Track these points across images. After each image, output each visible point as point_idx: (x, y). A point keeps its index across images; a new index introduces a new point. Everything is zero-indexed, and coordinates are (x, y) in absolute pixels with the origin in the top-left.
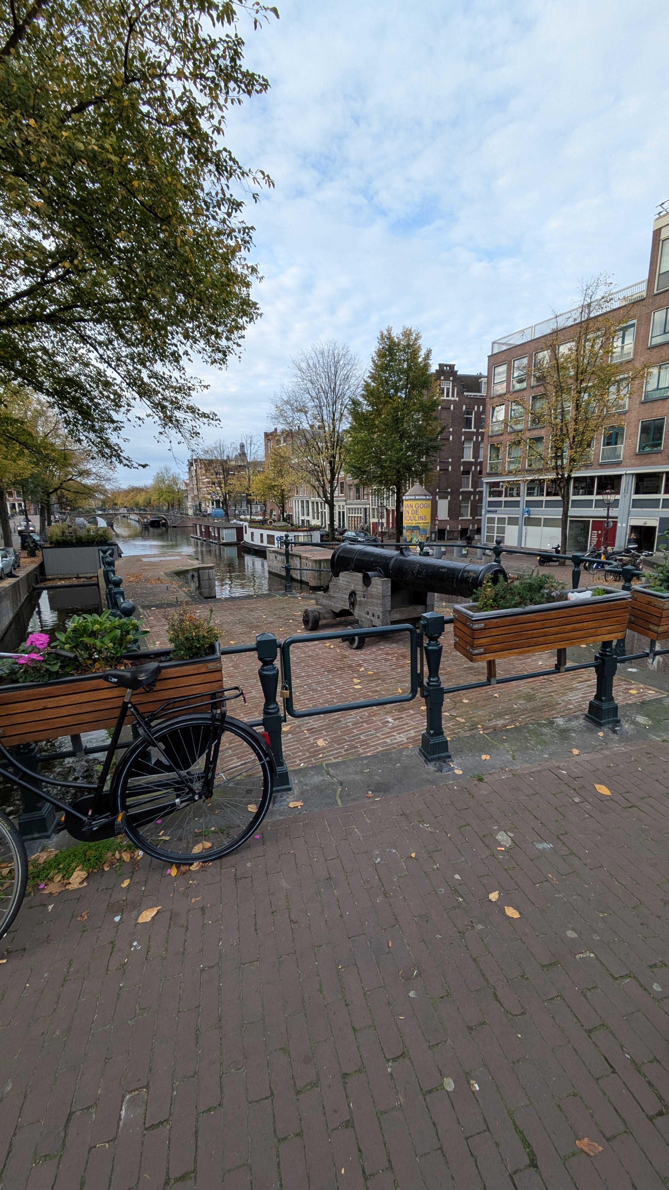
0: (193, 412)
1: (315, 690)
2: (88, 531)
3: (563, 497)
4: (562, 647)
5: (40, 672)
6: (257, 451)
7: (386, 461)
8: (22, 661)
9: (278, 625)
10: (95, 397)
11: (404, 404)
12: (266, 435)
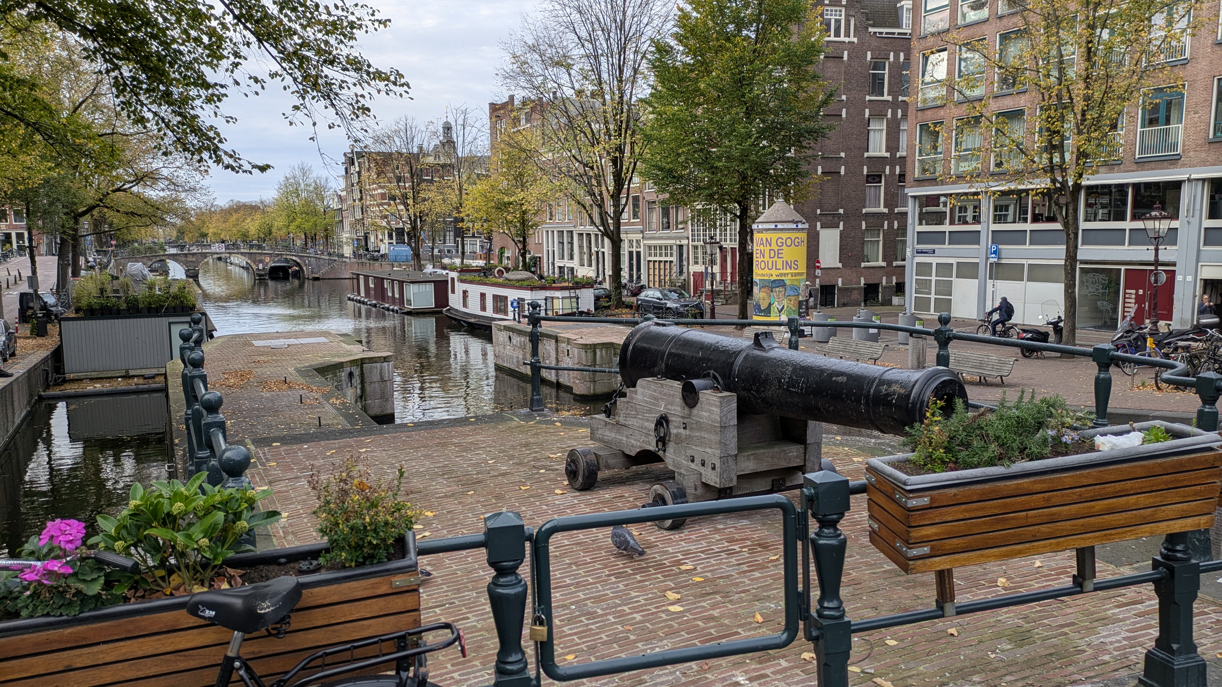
0: (358, 70)
1: (591, 615)
2: (151, 287)
3: (1066, 225)
4: (1087, 544)
5: (64, 598)
6: (475, 139)
7: (719, 158)
8: (29, 576)
9: (517, 479)
10: (174, 40)
11: (755, 51)
12: (494, 108)
